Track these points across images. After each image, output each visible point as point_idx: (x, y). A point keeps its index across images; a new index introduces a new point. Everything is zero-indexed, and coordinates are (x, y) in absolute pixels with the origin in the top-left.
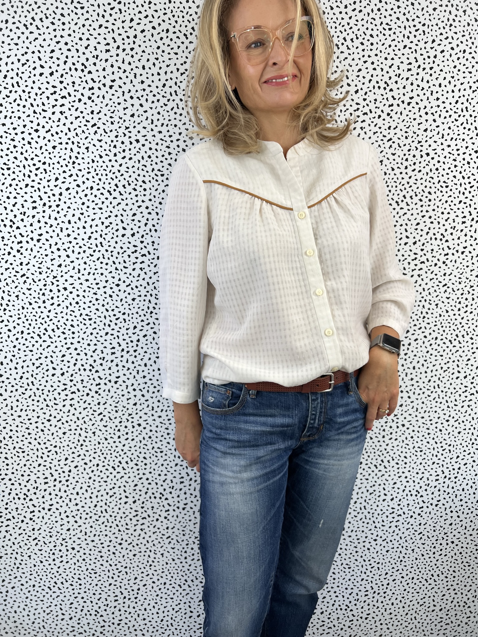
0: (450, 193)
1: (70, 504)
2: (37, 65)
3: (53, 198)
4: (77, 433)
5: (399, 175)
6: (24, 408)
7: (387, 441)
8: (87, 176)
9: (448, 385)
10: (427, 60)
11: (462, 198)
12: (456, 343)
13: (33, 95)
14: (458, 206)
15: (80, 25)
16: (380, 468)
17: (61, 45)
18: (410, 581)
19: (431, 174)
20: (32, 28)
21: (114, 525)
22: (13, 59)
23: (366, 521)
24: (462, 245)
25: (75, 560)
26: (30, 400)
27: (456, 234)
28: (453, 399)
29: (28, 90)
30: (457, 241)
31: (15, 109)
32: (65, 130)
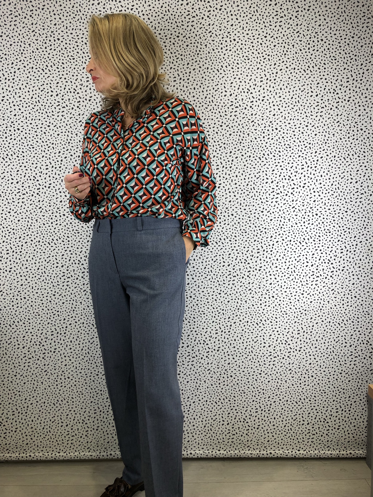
0: (292, 151)
1: (67, 349)
2: (49, 91)
3: (57, 163)
4: (71, 302)
5: (259, 142)
6: (40, 288)
7: (263, 307)
8: (76, 150)
9: (301, 271)
10: (272, 75)
11: (300, 153)
12: (303, 244)
13: (47, 107)
14: (298, 159)
15: (72, 68)
16: (260, 325)
17: (63, 79)
18: (285, 403)
19: (279, 141)
20: (46, 71)
21: (93, 363)
22: (36, 88)
23: (253, 361)
24: (302, 183)
25: (69, 385)
26: (43, 283)
27: (298, 176)
28: (305, 280)
29: (44, 104)
30: (299, 180)
31: (37, 115)
32: (65, 125)
